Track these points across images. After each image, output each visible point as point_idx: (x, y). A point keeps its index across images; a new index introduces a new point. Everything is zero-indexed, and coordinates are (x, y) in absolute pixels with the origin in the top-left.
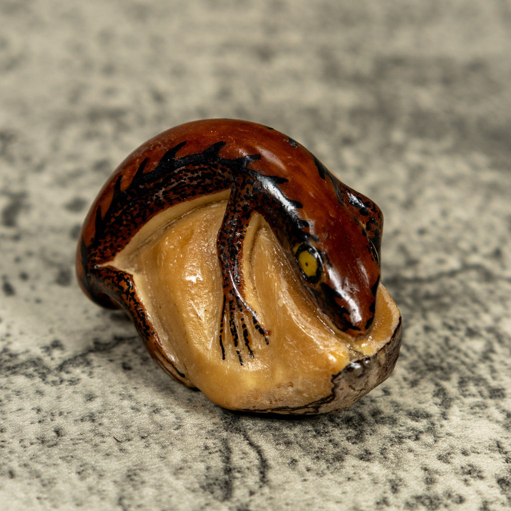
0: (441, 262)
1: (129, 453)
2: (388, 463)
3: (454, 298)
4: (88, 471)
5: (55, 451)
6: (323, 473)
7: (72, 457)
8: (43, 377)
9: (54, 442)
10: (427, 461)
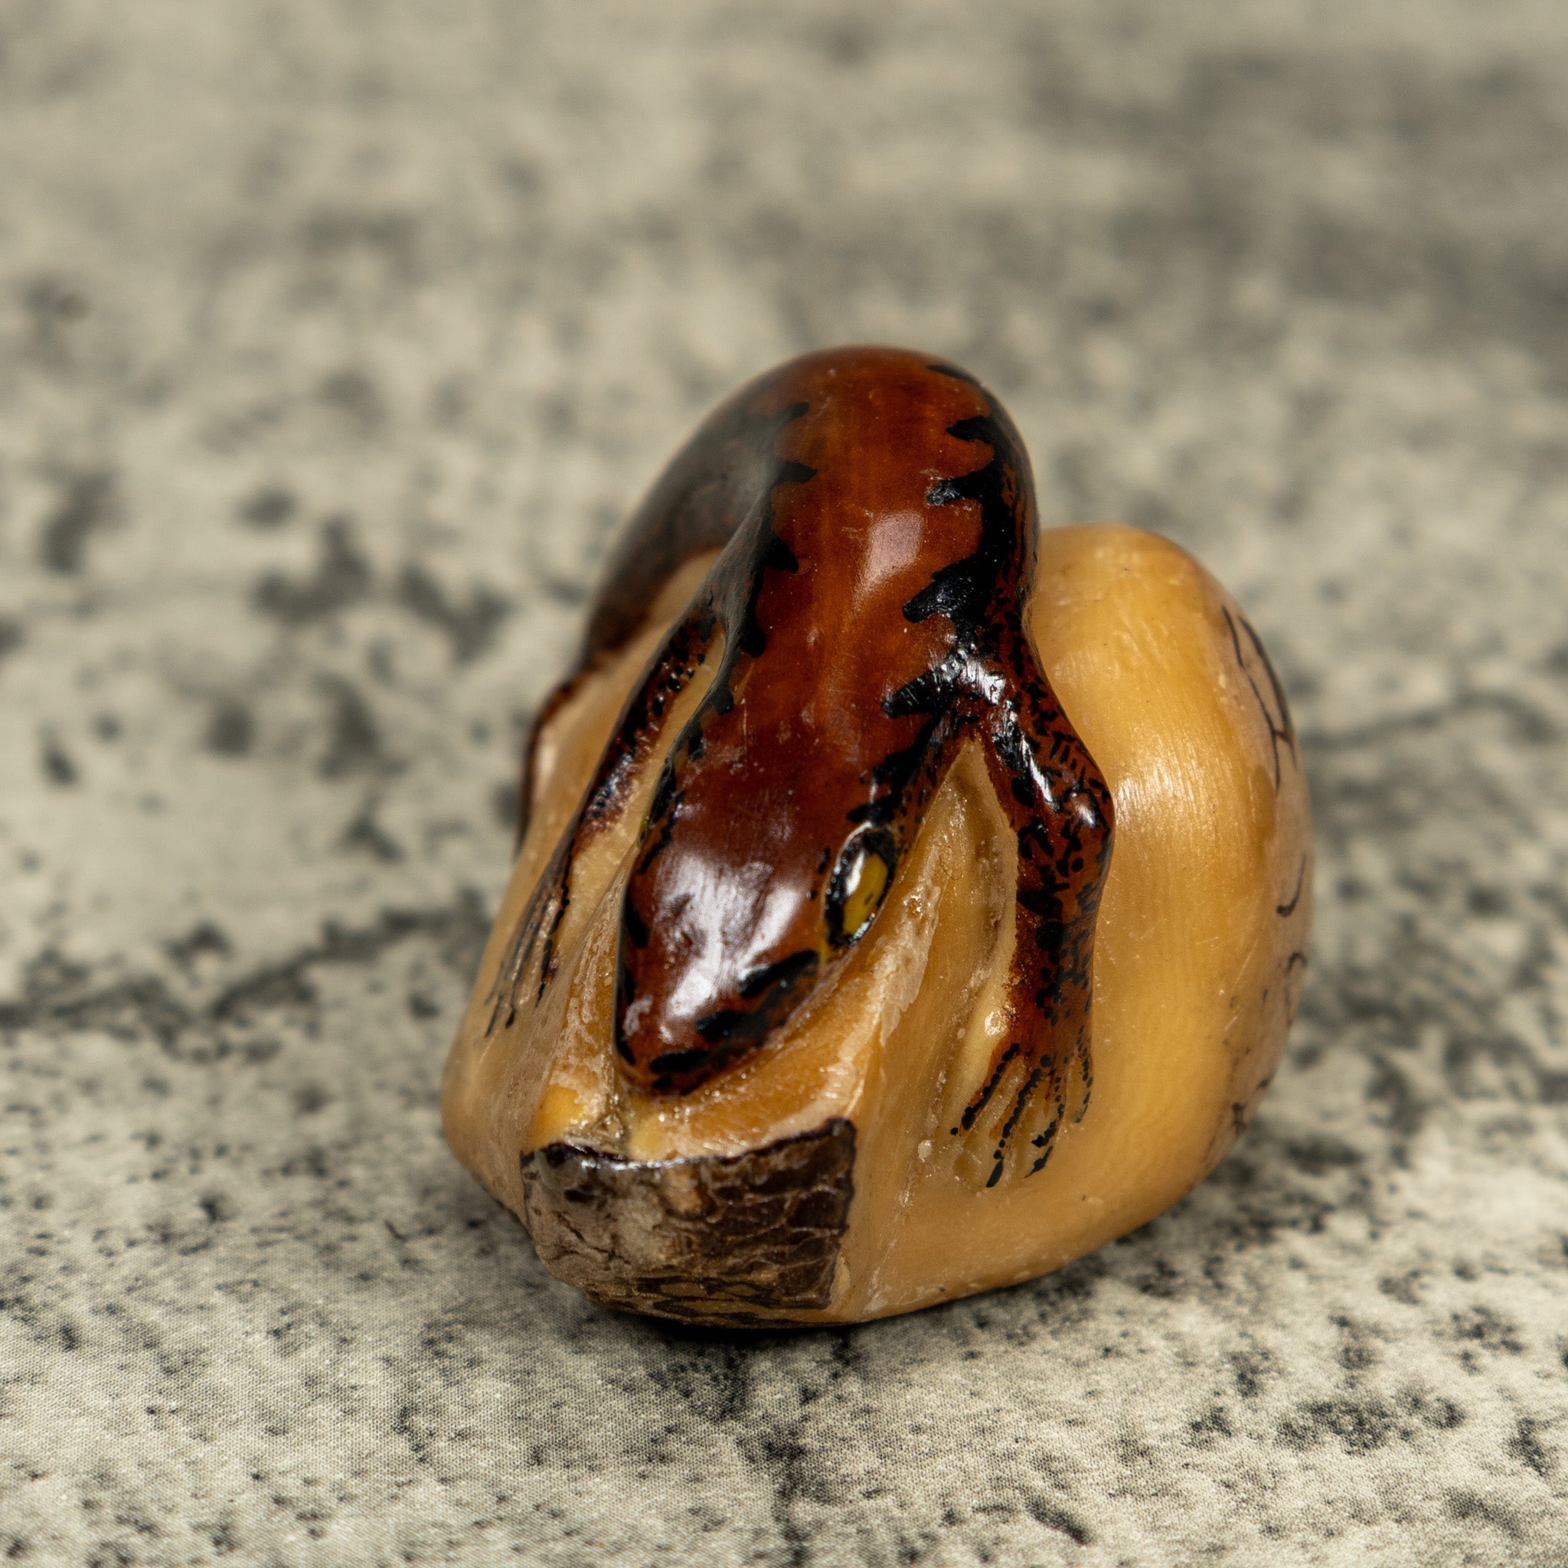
0: (1389, 684)
1: (431, 1273)
2: (1228, 1303)
3: (1434, 797)
4: (303, 1327)
5: (203, 1266)
6: (1027, 1334)
7: (256, 1284)
8: (167, 1036)
9: (200, 1239)
10: (1348, 1299)
